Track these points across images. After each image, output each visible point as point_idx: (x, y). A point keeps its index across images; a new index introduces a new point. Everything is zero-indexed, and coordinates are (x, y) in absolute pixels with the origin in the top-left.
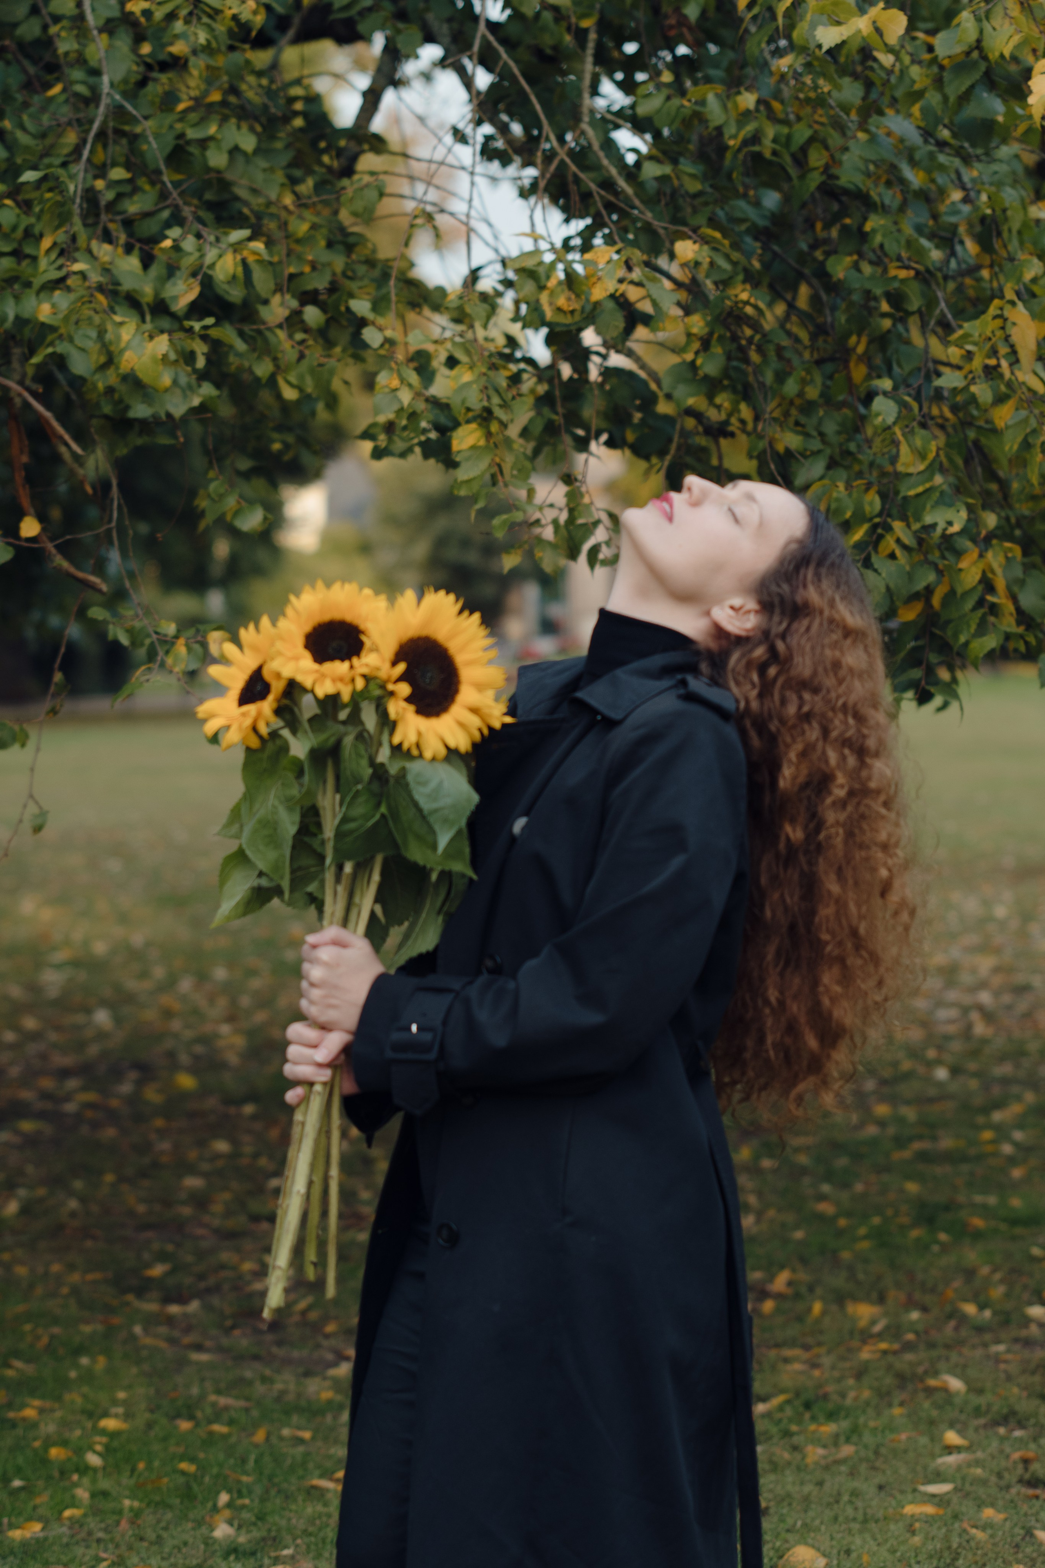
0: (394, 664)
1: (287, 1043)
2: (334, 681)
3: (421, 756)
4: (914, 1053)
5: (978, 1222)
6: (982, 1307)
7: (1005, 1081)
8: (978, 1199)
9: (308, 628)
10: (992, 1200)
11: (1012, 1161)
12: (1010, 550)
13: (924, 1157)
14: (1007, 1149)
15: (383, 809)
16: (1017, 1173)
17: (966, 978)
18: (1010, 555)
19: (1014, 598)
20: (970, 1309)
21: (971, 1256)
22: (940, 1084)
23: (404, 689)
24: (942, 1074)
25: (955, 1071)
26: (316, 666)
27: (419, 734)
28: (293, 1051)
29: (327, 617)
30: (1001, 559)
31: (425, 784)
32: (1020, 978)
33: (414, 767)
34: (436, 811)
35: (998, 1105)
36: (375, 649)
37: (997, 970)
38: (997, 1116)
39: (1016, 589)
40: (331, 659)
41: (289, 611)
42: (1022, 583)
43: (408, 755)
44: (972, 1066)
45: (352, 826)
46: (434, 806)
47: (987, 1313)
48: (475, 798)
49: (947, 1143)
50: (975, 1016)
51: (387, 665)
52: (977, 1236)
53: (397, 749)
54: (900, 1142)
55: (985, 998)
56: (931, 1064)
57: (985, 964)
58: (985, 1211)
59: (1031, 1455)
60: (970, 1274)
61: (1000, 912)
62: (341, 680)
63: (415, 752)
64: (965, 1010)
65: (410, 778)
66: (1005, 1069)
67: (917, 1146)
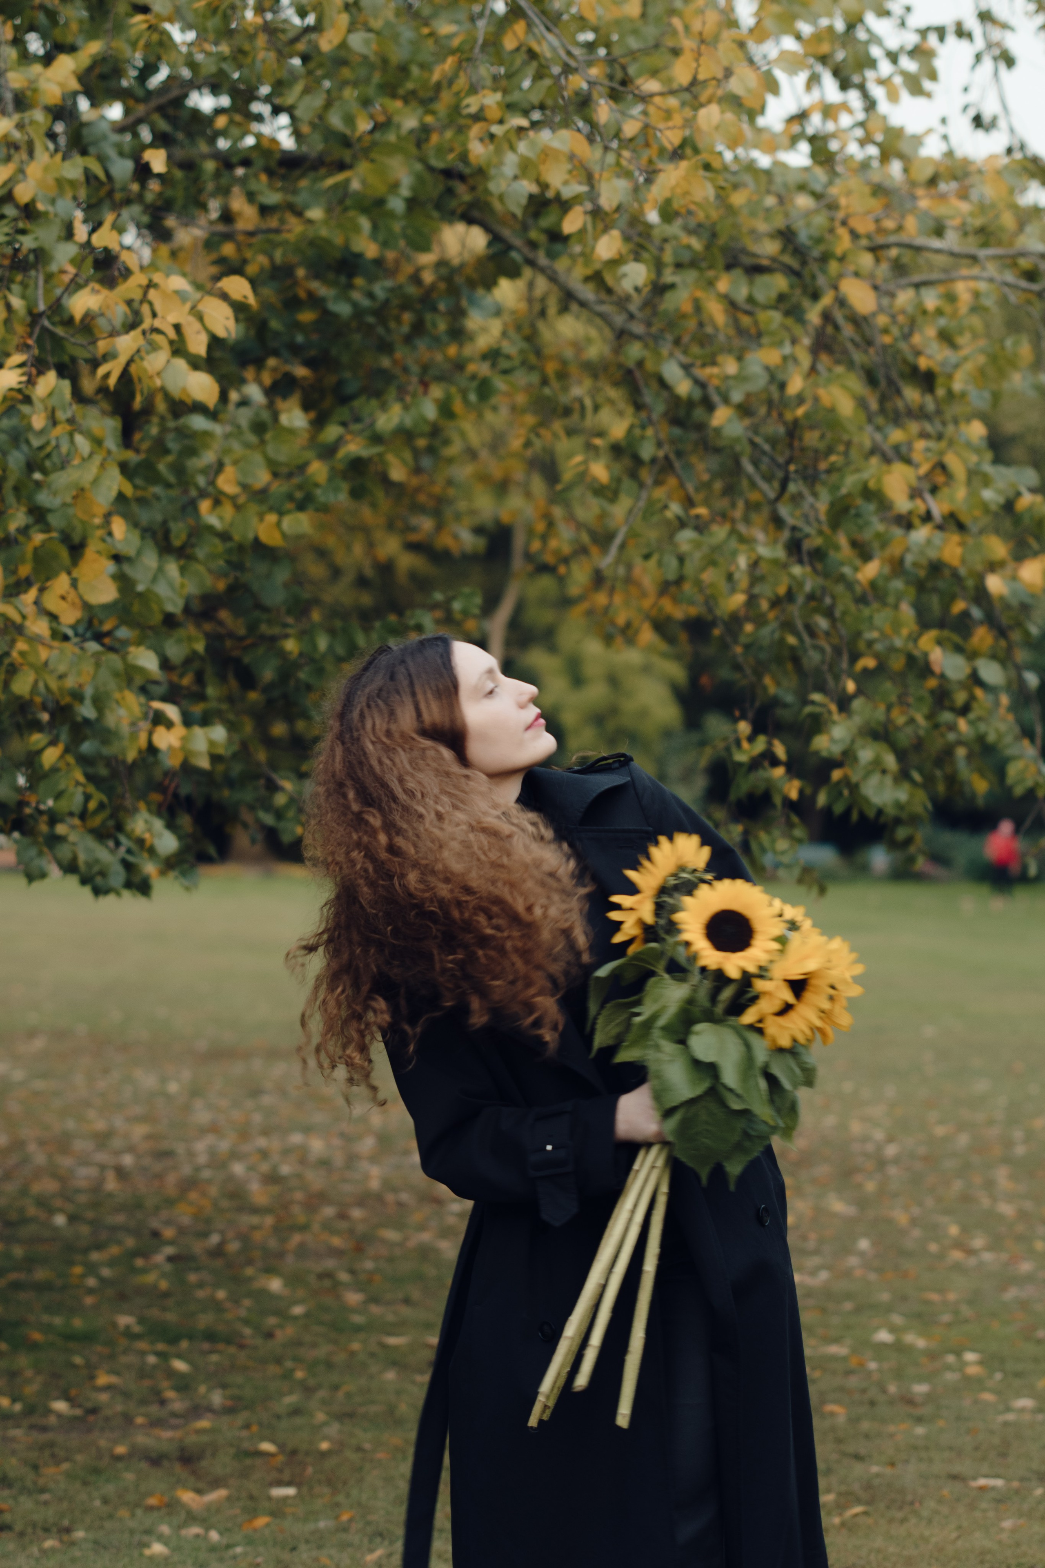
4: (42, 1202)
5: (37, 1336)
6: (14, 1400)
7: (115, 1228)
8: (46, 1318)
10: (58, 1321)
11: (91, 1291)
13: (16, 1286)
14: (91, 1282)
16: (89, 1300)
17: (117, 1143)
20: (4, 1402)
21: (23, 1361)
22: (56, 1229)
24: (60, 1220)
25: (73, 1218)
32: (165, 1145)
35: (99, 1247)
37: (149, 1137)
38: (95, 1256)
44: (90, 1214)
47: (18, 1407)
49: (41, 1274)
50: (111, 1176)
52: (34, 1347)
55: (128, 1160)
56: (51, 1211)
57: (139, 1131)
58: (47, 1328)
59: (5, 1506)
60: (13, 1375)
61: (173, 1087)
64: (103, 1167)
66: (120, 1219)
67: (13, 1276)
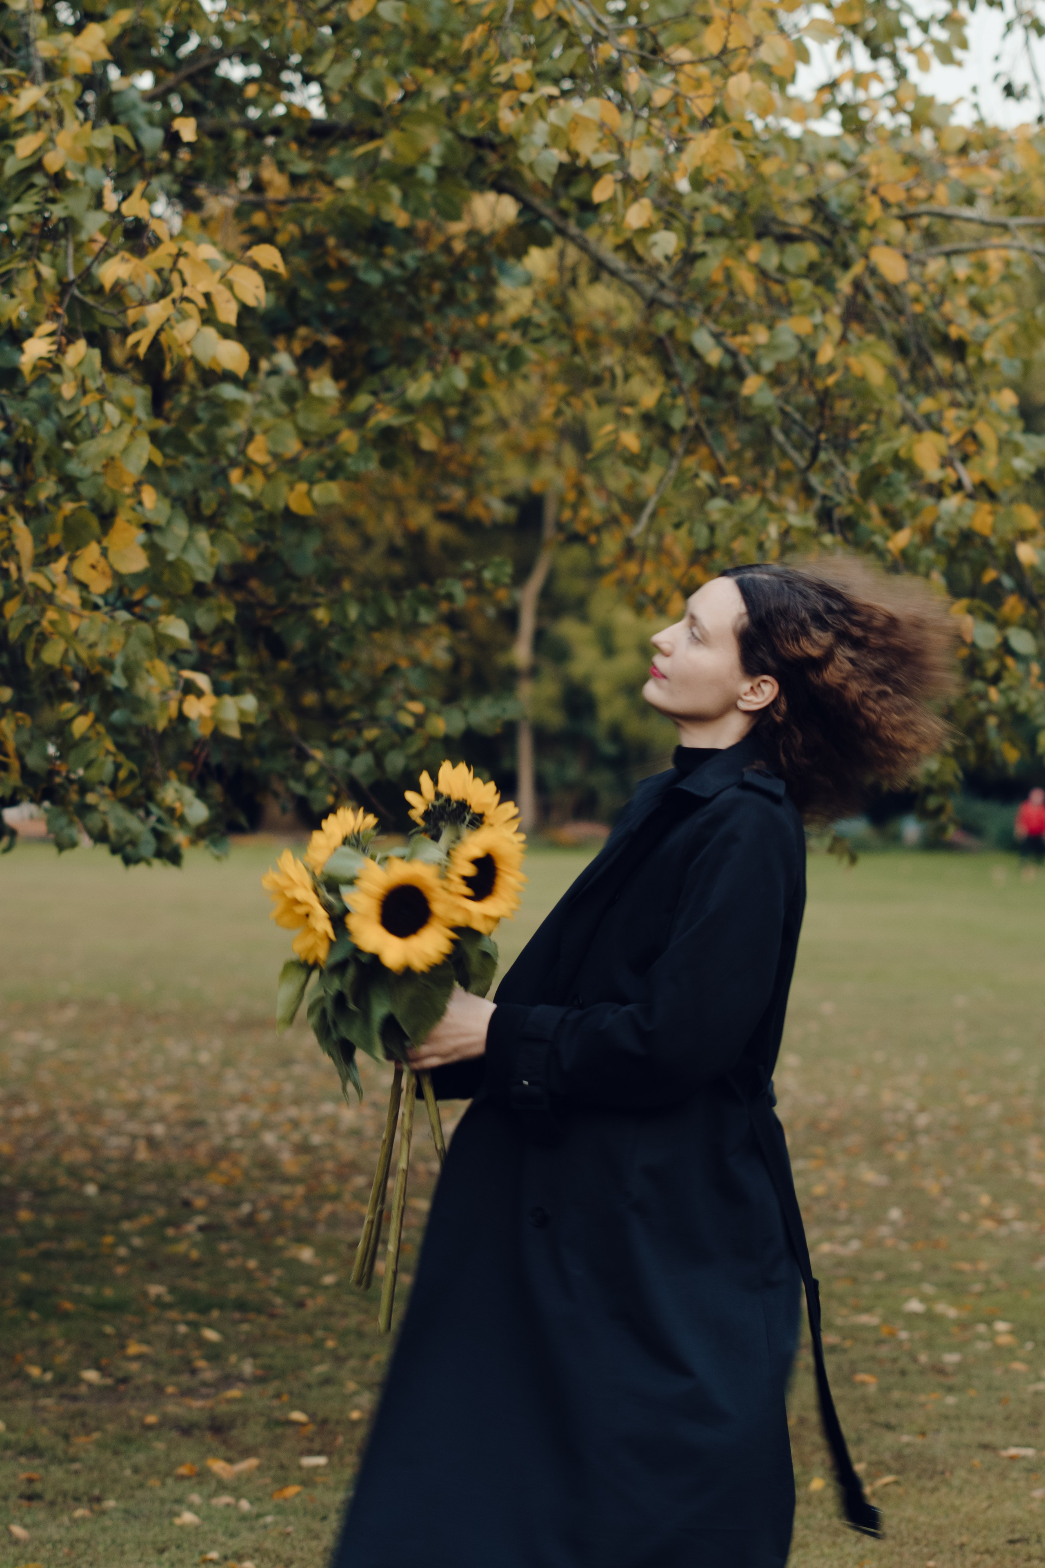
4: (74, 1172)
5: (68, 1306)
6: (45, 1370)
7: (146, 1198)
8: (76, 1288)
10: (89, 1290)
11: (122, 1261)
12: (22, 719)
13: (47, 1255)
14: (122, 1251)
16: (120, 1270)
17: (148, 1113)
18: (21, 723)
19: (21, 757)
20: (35, 1371)
21: (54, 1330)
22: (87, 1199)
24: (91, 1190)
25: (104, 1188)
30: (12, 725)
32: (196, 1115)
35: (130, 1216)
37: (180, 1107)
38: (126, 1226)
39: (23, 751)
42: (28, 746)
44: (121, 1184)
47: (49, 1376)
49: (72, 1244)
50: (142, 1145)
52: (65, 1316)
54: (30, 1242)
55: (159, 1130)
56: (82, 1181)
57: (171, 1101)
58: (78, 1298)
59: (35, 1476)
60: (44, 1344)
61: (204, 1057)
64: (134, 1137)
66: (151, 1188)
67: (44, 1246)
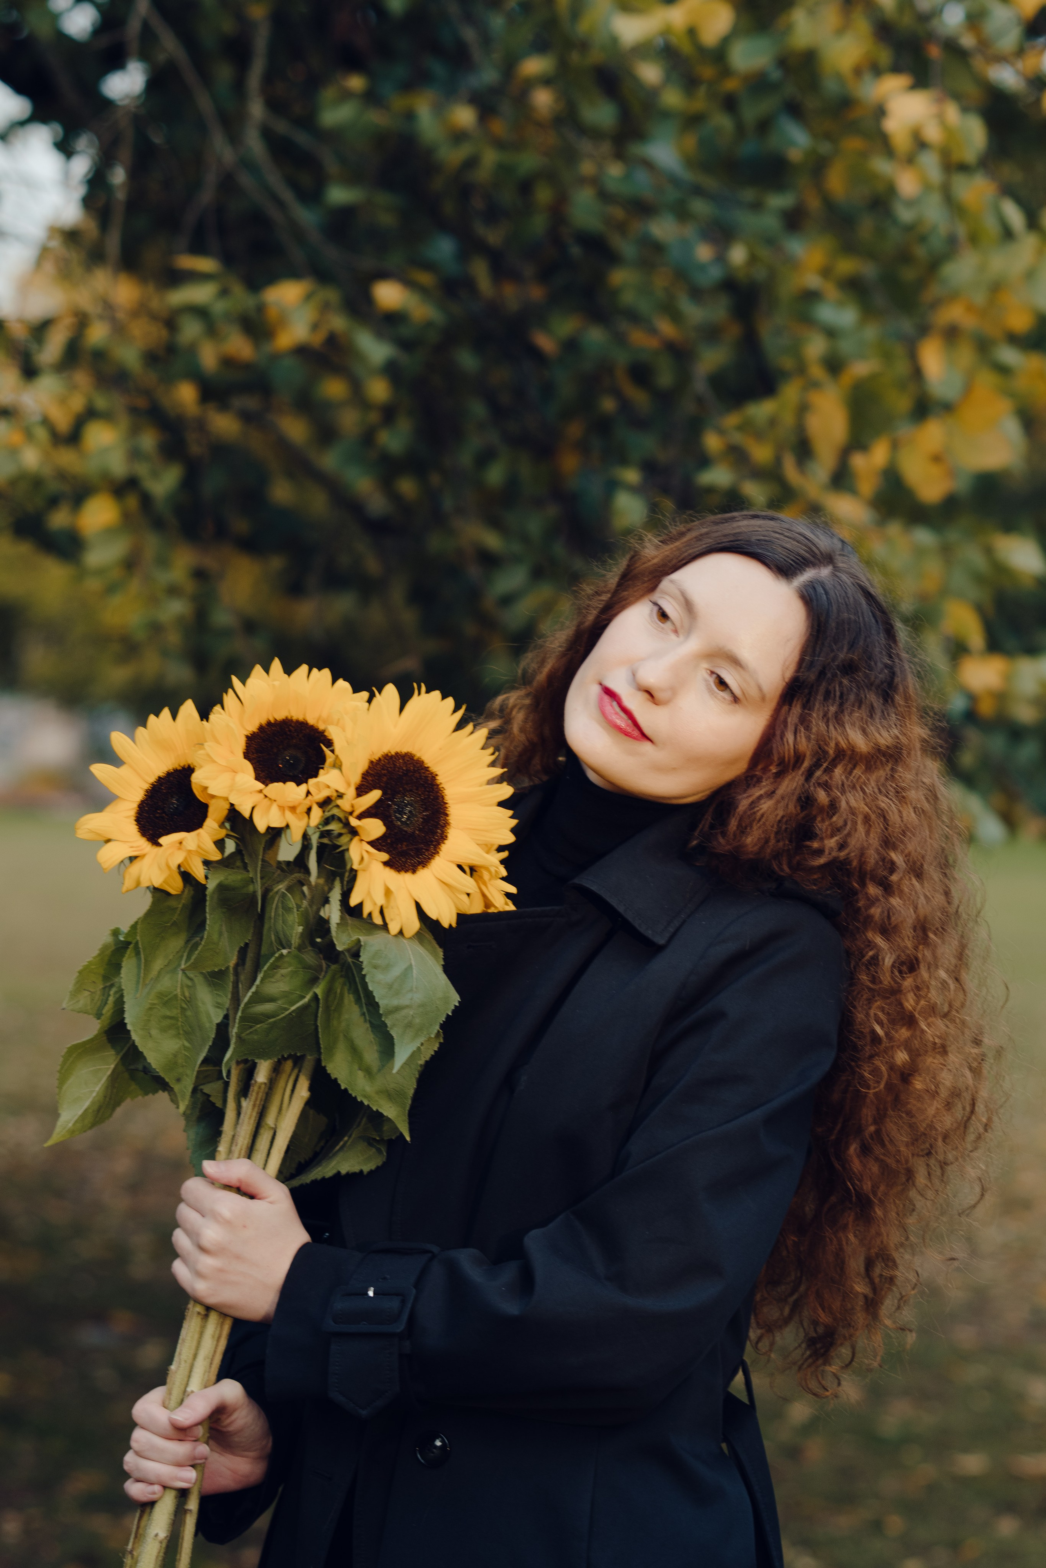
0: (361, 790)
1: (132, 1425)
2: (282, 808)
3: (385, 927)
9: (253, 727)
15: (319, 990)
23: (375, 828)
26: (260, 785)
27: (388, 892)
28: (138, 1436)
29: (280, 716)
31: (387, 968)
33: (372, 944)
34: (397, 1009)
36: (338, 765)
40: (283, 778)
41: (229, 698)
43: (368, 924)
45: (268, 1007)
46: (395, 1002)
48: (455, 999)
51: (351, 792)
53: (353, 912)
62: (293, 809)
63: (378, 920)
65: (365, 957)
